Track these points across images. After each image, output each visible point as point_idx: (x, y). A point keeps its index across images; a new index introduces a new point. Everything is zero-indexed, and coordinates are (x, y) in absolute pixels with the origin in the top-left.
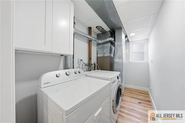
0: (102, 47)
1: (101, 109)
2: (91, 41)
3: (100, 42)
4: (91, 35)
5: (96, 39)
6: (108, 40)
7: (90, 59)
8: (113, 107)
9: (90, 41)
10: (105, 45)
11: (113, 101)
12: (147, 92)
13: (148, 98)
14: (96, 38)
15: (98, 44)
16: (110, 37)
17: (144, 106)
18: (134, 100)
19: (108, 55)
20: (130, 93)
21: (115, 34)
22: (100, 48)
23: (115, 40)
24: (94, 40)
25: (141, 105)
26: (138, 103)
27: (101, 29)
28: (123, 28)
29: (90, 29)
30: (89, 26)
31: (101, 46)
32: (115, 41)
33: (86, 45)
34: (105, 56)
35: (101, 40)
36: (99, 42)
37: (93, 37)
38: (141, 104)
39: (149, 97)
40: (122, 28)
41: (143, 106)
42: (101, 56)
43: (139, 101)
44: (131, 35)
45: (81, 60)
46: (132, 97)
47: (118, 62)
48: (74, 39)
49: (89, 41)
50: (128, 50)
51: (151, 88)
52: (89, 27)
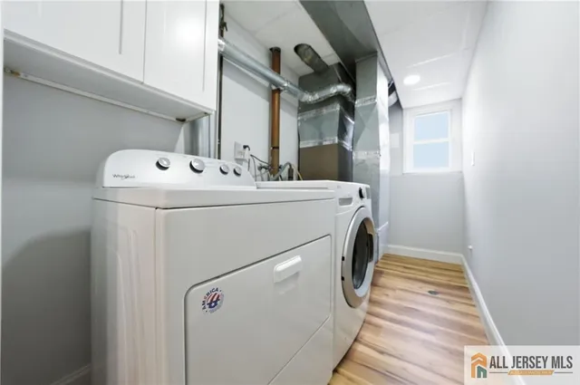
0: (315, 118)
1: (297, 259)
2: (279, 91)
3: (309, 98)
4: (279, 73)
5: (295, 86)
6: (333, 90)
7: (274, 148)
8: (343, 279)
9: (274, 94)
10: (325, 111)
11: (343, 259)
12: (459, 265)
13: (462, 281)
14: (297, 84)
15: (304, 108)
16: (339, 82)
17: (448, 301)
18: (416, 286)
19: (334, 140)
20: (405, 267)
21: (355, 78)
22: (309, 121)
23: (354, 93)
24: (290, 92)
25: (437, 298)
26: (430, 292)
27: (310, 57)
28: (379, 53)
29: (275, 54)
30: (273, 46)
31: (311, 114)
32: (355, 95)
33: (263, 105)
34: (325, 143)
35: (311, 91)
36: (303, 100)
37: (284, 79)
38: (439, 296)
39: (463, 278)
40: (376, 52)
41: (444, 300)
42: (311, 145)
43: (433, 288)
44: (407, 82)
45: (245, 147)
46: (409, 278)
47: (364, 161)
48: (224, 77)
49: (274, 92)
50: (397, 136)
51: (470, 247)
52: (271, 49)
